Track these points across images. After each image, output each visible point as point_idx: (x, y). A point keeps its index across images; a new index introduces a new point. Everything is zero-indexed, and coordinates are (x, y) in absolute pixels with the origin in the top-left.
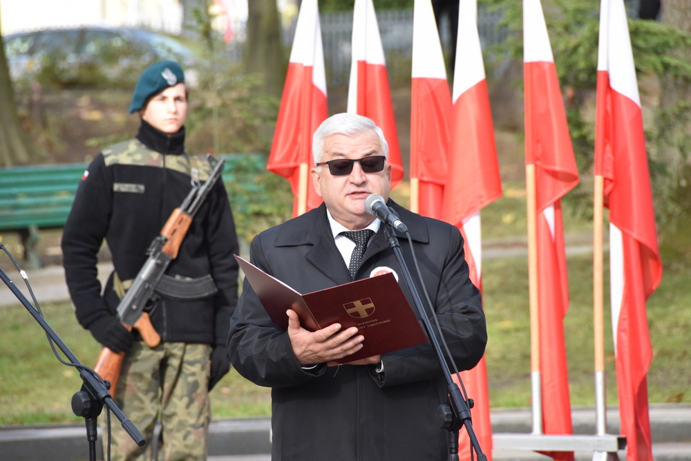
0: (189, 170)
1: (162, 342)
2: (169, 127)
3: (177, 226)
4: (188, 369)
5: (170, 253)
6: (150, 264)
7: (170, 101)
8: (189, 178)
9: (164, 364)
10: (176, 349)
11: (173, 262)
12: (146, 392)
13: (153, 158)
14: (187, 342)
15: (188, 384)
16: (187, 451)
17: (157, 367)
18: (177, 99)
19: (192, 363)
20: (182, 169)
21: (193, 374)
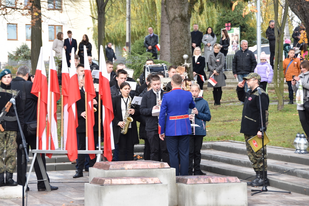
0: (12, 93)
1: (5, 131)
2: (7, 84)
3: (8, 105)
4: (11, 137)
5: (7, 111)
6: (2, 113)
7: (7, 78)
8: (12, 95)
9: (6, 135)
10: (8, 132)
11: (7, 113)
12: (2, 142)
13: (4, 90)
14: (11, 131)
15: (11, 140)
16: (11, 155)
17: (4, 136)
18: (9, 77)
19: (12, 135)
20: (10, 93)
21: (12, 138)
